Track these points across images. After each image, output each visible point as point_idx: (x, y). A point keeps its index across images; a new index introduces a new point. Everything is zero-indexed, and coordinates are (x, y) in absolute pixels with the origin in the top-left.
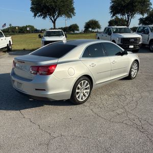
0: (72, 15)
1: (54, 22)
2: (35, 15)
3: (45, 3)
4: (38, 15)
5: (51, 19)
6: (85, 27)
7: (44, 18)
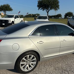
0: (58, 9)
1: (48, 13)
2: (39, 9)
3: (44, 3)
4: (40, 9)
5: (46, 11)
6: (65, 16)
7: (43, 10)
